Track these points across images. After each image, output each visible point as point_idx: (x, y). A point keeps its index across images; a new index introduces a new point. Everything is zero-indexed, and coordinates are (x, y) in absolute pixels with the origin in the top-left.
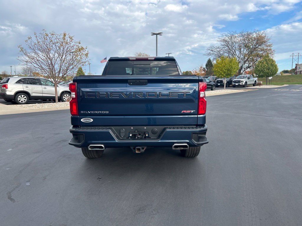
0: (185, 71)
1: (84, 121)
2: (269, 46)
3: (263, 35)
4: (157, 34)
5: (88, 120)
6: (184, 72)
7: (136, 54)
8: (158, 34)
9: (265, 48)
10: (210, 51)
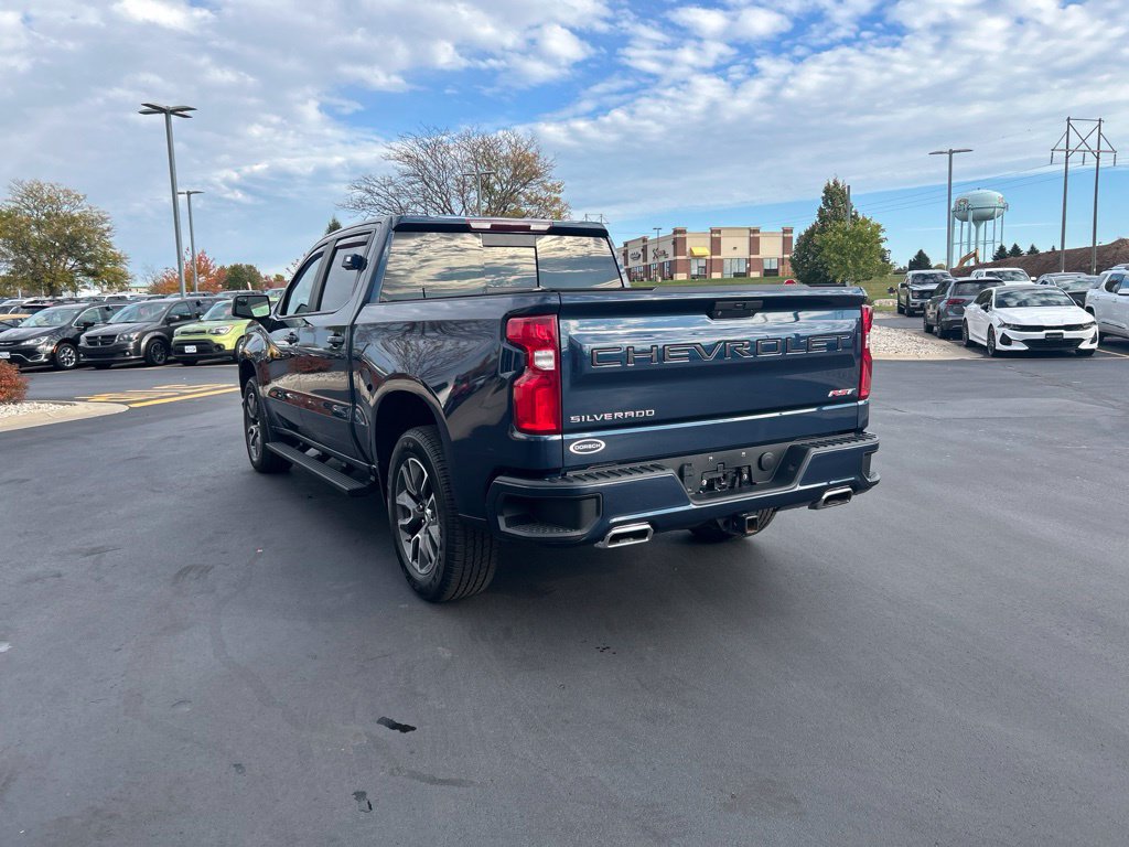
0: (227, 266)
1: (579, 450)
2: (554, 188)
3: (531, 151)
4: (168, 112)
5: (590, 446)
6: (222, 268)
7: (13, 185)
8: (173, 112)
9: (543, 194)
10: (362, 194)
